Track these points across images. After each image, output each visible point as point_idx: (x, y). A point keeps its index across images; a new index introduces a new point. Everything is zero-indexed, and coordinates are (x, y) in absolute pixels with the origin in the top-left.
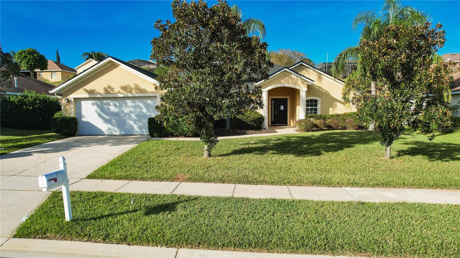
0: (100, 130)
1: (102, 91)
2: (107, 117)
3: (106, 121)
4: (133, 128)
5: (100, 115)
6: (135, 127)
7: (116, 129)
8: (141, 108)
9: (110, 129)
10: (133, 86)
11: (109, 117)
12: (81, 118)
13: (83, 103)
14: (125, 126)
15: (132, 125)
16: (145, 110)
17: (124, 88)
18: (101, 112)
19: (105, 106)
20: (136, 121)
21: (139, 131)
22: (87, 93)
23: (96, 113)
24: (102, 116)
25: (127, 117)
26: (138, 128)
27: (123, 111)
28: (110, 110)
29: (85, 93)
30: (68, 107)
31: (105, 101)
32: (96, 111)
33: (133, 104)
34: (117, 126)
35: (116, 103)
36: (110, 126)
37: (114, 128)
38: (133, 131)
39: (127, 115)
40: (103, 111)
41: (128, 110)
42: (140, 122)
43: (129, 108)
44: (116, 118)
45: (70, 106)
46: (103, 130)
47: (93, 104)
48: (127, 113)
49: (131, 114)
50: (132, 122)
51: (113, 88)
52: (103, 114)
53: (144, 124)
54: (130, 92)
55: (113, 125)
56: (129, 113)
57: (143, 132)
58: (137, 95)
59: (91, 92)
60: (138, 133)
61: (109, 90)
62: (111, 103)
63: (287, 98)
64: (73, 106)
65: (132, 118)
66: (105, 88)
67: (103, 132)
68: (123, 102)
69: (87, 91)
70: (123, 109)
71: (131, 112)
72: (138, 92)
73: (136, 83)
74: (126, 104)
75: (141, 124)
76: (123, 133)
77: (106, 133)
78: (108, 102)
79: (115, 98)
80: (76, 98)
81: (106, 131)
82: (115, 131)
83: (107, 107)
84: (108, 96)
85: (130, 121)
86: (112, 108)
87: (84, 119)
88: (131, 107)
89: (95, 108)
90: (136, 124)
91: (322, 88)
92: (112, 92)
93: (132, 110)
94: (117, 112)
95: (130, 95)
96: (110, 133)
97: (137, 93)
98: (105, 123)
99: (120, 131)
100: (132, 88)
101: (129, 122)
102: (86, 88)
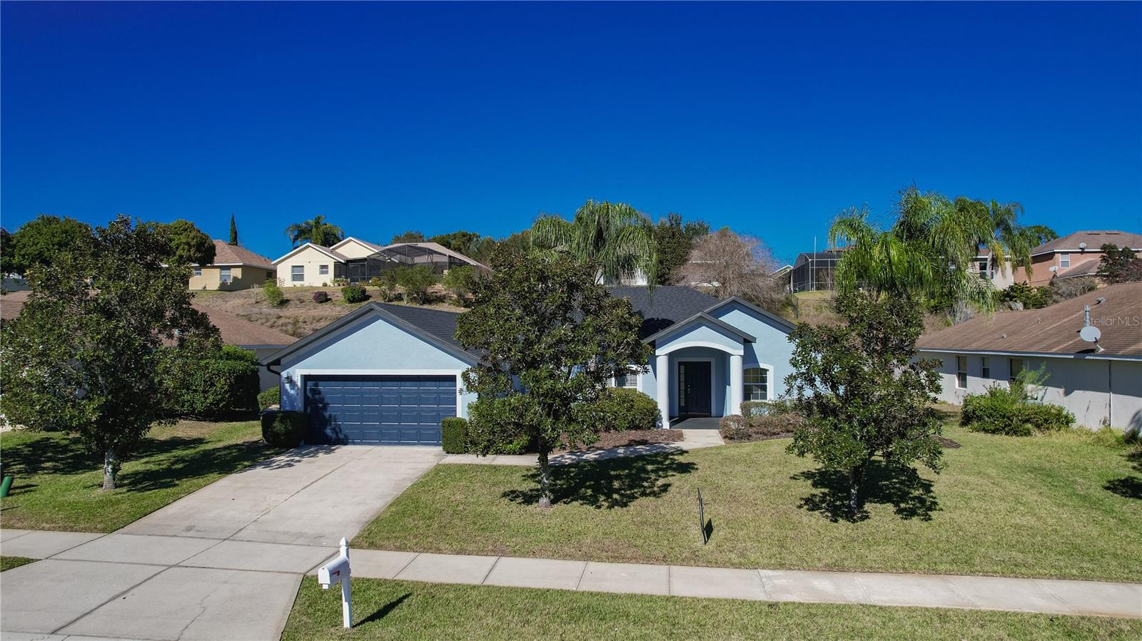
63: (710, 363)
80: (305, 375)
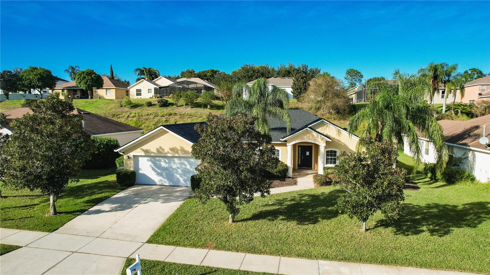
0: (153, 181)
1: (155, 151)
2: (159, 171)
3: (158, 174)
4: (179, 181)
5: (153, 169)
6: (181, 179)
7: (166, 180)
8: (185, 165)
9: (161, 181)
10: (179, 148)
11: (161, 171)
12: (139, 171)
13: (140, 158)
14: (173, 179)
15: (179, 178)
16: (188, 167)
17: (172, 149)
18: (154, 167)
19: (157, 162)
20: (182, 175)
21: (184, 183)
22: (143, 152)
23: (150, 167)
24: (155, 169)
25: (175, 171)
26: (183, 180)
27: (171, 167)
28: (162, 166)
29: (142, 151)
30: (128, 162)
31: (157, 158)
32: (151, 166)
33: (179, 162)
34: (166, 178)
35: (166, 160)
36: (161, 178)
37: (165, 180)
38: (179, 183)
39: (174, 170)
40: (156, 166)
41: (175, 166)
42: (185, 176)
43: (176, 164)
44: (166, 172)
45: (130, 161)
46: (156, 181)
47: (148, 160)
48: (175, 168)
49: (178, 170)
50: (178, 176)
51: (164, 149)
52: (156, 168)
53: (188, 178)
54: (177, 152)
55: (163, 177)
56: (176, 168)
57: (187, 184)
58: (183, 156)
59: (146, 151)
60: (183, 184)
61: (161, 150)
62: (162, 160)
63: (312, 146)
64: (132, 161)
65: (178, 173)
66: (157, 149)
67: (155, 182)
68: (171, 160)
69: (143, 150)
70: (172, 165)
71: (178, 168)
72: (183, 152)
73: (182, 146)
74: (174, 161)
75: (186, 178)
76: (171, 184)
77: (158, 183)
78: (160, 159)
79: (166, 157)
80: (135, 155)
81: (158, 182)
82: (165, 182)
83: (159, 163)
84: (160, 155)
85: (177, 174)
86: (163, 164)
87: (140, 172)
88: (178, 164)
89: (150, 163)
90: (182, 177)
91: (341, 142)
92: (162, 152)
93: (179, 166)
94: (167, 167)
95: (177, 155)
96: (161, 183)
97: (182, 154)
98: (158, 175)
99: (169, 183)
100: (178, 150)
101: (176, 176)
102: (143, 148)
